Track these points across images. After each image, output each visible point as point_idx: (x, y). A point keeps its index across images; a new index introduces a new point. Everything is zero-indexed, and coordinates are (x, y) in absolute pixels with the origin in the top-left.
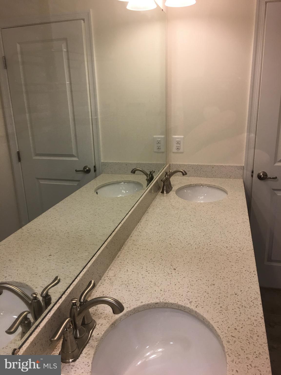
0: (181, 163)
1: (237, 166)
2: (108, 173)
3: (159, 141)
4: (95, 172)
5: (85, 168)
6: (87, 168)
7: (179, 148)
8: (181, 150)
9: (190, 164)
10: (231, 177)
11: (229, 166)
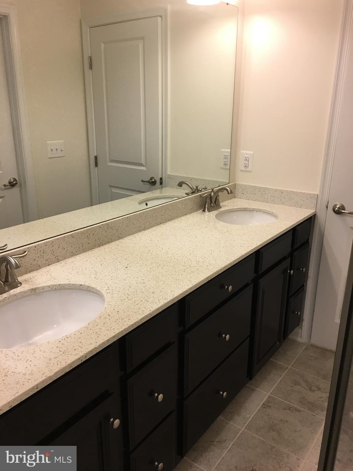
0: (247, 184)
1: (310, 194)
2: (173, 187)
3: (226, 155)
4: (160, 185)
5: (151, 178)
6: (153, 180)
7: (247, 166)
8: (249, 169)
9: (257, 185)
10: (302, 206)
11: (301, 192)
